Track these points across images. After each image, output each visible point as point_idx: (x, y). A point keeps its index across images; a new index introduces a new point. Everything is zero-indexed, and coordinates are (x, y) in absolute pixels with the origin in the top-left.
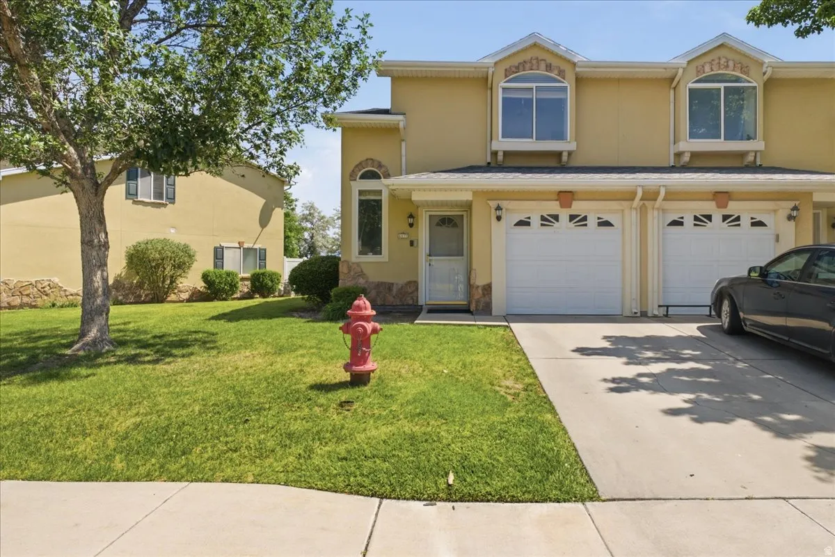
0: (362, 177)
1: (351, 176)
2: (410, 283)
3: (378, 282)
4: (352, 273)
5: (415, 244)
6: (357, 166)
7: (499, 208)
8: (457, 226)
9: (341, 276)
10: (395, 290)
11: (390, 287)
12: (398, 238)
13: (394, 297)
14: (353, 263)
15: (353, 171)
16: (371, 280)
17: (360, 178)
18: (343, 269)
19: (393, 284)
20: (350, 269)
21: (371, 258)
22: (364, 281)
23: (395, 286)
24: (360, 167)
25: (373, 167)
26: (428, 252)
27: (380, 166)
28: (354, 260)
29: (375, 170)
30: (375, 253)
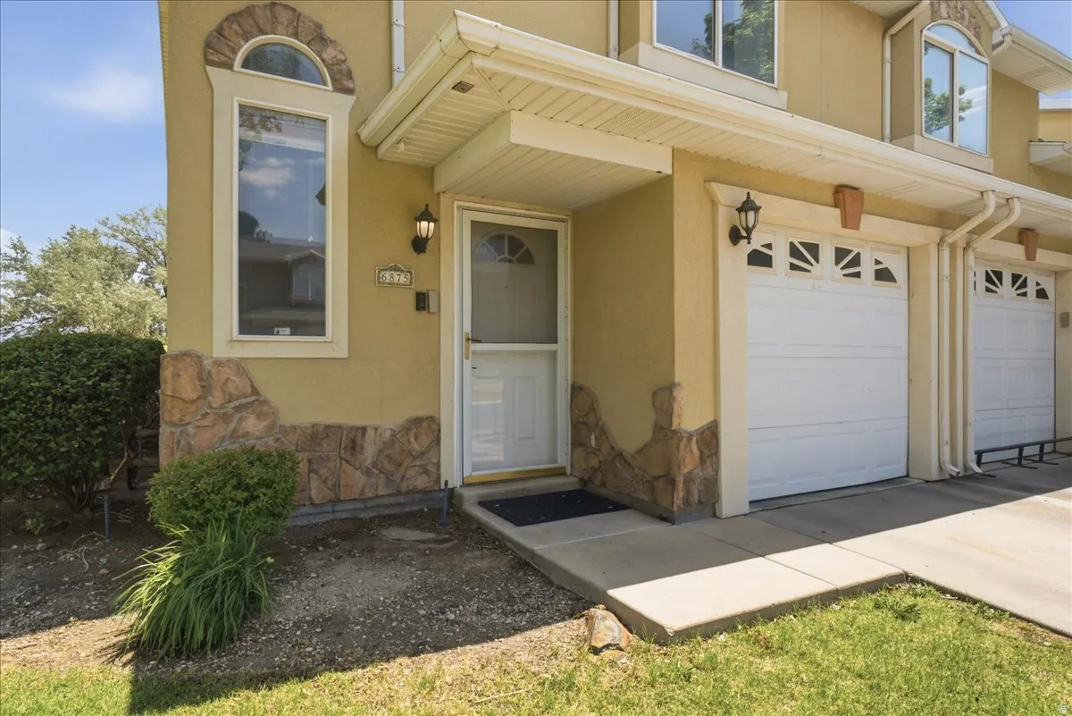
0: (256, 61)
1: (208, 45)
2: (417, 421)
3: (314, 425)
4: (216, 399)
5: (433, 306)
6: (233, 17)
7: (748, 206)
8: (533, 263)
9: (169, 412)
10: (369, 452)
11: (352, 440)
12: (380, 282)
13: (368, 473)
14: (218, 363)
15: (219, 31)
16: (287, 419)
17: (246, 64)
18: (176, 385)
19: (364, 429)
20: (205, 382)
21: (283, 345)
22: (263, 425)
23: (370, 434)
24: (248, 22)
25: (296, 36)
26: (467, 328)
27: (319, 39)
28: (221, 350)
29: (304, 47)
30: (298, 328)
